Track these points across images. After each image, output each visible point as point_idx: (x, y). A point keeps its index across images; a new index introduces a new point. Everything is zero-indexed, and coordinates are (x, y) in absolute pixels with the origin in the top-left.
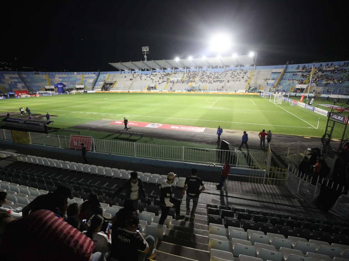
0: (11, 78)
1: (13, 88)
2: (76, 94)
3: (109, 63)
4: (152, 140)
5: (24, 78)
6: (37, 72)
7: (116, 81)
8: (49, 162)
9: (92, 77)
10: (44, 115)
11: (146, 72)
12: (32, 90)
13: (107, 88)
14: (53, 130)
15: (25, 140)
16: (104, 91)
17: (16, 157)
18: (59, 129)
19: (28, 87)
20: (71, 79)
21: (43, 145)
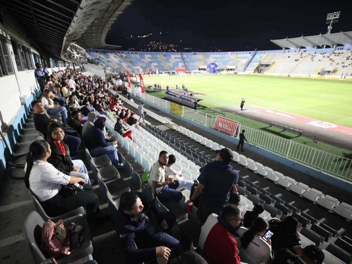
0: (175, 58)
1: (175, 67)
2: (226, 75)
3: (271, 40)
4: (316, 143)
5: (184, 58)
6: (195, 53)
7: (274, 62)
8: (187, 132)
9: (246, 57)
10: (195, 93)
11: (324, 50)
12: (189, 69)
13: (261, 70)
14: (201, 107)
15: (179, 112)
16: (256, 73)
17: (172, 125)
18: (206, 107)
19: (186, 66)
20: (224, 60)
21: (192, 119)
